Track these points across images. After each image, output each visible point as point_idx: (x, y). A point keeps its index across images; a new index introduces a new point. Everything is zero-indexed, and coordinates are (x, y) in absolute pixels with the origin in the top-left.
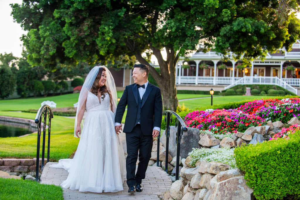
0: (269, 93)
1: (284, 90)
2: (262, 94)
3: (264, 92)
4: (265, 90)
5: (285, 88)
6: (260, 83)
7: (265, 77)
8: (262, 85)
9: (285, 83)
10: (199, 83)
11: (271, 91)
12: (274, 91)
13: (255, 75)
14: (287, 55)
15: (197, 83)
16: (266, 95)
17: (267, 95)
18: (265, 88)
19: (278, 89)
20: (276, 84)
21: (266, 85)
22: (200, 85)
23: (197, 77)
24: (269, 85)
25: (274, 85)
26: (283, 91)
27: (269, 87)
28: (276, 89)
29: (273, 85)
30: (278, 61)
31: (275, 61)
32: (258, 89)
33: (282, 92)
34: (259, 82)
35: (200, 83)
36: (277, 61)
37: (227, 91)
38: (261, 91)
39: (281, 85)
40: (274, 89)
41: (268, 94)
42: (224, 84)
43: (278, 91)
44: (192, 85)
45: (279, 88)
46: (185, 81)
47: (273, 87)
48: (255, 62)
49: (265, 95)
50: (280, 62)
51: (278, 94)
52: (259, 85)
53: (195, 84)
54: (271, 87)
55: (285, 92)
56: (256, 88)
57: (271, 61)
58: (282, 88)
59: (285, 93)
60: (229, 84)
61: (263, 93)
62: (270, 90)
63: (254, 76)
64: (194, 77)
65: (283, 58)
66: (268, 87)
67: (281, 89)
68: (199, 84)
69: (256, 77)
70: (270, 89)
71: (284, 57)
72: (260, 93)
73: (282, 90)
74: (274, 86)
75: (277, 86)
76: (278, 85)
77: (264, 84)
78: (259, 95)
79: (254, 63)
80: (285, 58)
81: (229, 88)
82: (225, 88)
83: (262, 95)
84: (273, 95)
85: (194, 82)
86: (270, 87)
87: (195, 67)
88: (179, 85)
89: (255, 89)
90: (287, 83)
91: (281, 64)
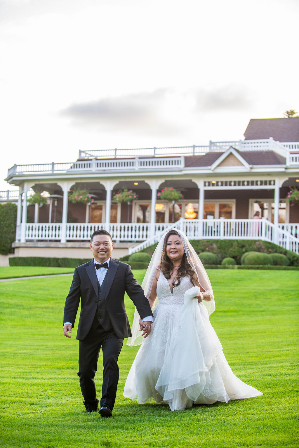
0: (246, 261)
1: (286, 253)
2: (227, 265)
3: (232, 260)
4: (235, 255)
5: (288, 247)
6: (222, 237)
7: (233, 221)
8: (225, 241)
9: (287, 234)
10: (68, 238)
11: (251, 255)
12: (258, 257)
13: (209, 217)
14: (292, 163)
15: (63, 241)
16: (236, 266)
17: (239, 268)
18: (233, 250)
19: (270, 250)
20: (263, 238)
21: (237, 241)
22: (70, 244)
23: (64, 224)
24: (244, 241)
25: (259, 241)
26: (282, 255)
27: (245, 246)
28: (263, 252)
29: (255, 241)
30: (268, 179)
31: (259, 179)
32: (215, 253)
33: (281, 258)
34: (218, 232)
35: (71, 238)
36: (264, 179)
37: (130, 258)
38: (223, 258)
39: (276, 241)
40: (259, 250)
41: (243, 266)
42: (131, 242)
43: (269, 256)
44: (53, 244)
45: (270, 247)
46: (36, 235)
47: (255, 247)
48: (207, 184)
49: (233, 268)
50: (274, 181)
51: (269, 265)
52: (217, 241)
53: (59, 241)
54: (250, 245)
55: (290, 259)
56: (211, 250)
57: (250, 179)
58: (279, 247)
59: (289, 262)
60: (141, 242)
61: (229, 263)
62: (246, 254)
63: (205, 217)
64: (57, 225)
65: (283, 170)
66: (243, 246)
67: (276, 252)
68: (68, 241)
69: (210, 221)
70: (246, 251)
71: (284, 166)
72: (220, 263)
73: (281, 253)
74: (257, 243)
75: (265, 242)
76: (269, 240)
77: (233, 237)
78: (217, 268)
79: (205, 186)
80: (286, 168)
81: (137, 251)
82: (131, 251)
83: (225, 268)
84: (257, 266)
85: (57, 238)
86: (247, 246)
87: (61, 201)
88: (24, 245)
89: (209, 251)
90: (292, 234)
91: (277, 187)
